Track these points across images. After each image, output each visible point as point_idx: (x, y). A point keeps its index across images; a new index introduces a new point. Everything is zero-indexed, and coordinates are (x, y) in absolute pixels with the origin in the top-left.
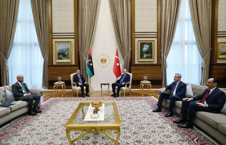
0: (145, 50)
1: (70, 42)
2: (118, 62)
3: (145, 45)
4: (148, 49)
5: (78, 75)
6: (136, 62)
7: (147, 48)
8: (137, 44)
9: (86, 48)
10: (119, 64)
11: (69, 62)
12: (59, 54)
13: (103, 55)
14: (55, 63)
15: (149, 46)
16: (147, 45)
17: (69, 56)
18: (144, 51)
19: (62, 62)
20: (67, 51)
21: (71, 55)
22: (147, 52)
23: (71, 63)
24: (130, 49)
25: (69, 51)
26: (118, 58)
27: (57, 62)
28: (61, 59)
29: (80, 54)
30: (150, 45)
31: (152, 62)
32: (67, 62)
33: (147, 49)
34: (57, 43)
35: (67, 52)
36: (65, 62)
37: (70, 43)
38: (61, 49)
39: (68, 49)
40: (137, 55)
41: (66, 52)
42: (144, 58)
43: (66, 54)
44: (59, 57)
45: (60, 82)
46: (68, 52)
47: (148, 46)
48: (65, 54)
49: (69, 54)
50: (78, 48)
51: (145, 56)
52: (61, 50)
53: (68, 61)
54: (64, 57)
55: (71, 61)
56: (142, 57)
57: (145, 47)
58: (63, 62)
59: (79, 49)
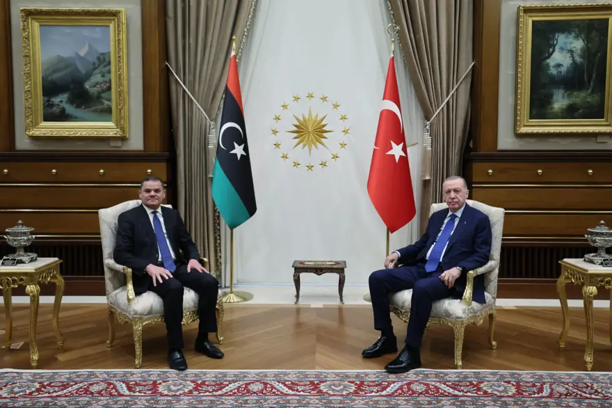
0: (563, 69)
1: (115, 14)
2: (400, 139)
3: (561, 39)
4: (578, 60)
5: (149, 211)
6: (506, 141)
7: (571, 52)
8: (512, 32)
9: (211, 53)
10: (404, 149)
11: (111, 134)
12: (51, 89)
13: (310, 96)
14: (27, 141)
15: (588, 40)
16: (577, 37)
17: (110, 100)
18: (553, 71)
19: (66, 134)
20: (95, 69)
21: (120, 94)
22: (573, 81)
23: (123, 139)
24: (467, 66)
25: (109, 72)
26: (395, 114)
27: (36, 132)
28: (63, 116)
29: (173, 87)
30: (594, 34)
31: (599, 140)
32: (95, 134)
33: (574, 62)
34: (36, 25)
35: (97, 78)
36: (84, 133)
37: (112, 26)
38: (61, 59)
39: (104, 61)
40: (511, 101)
41: (88, 76)
42: (555, 116)
43: (94, 91)
44: (48, 105)
45: (21, 262)
46: (106, 79)
47: (578, 44)
48: (87, 85)
49: (109, 88)
50: (166, 56)
51: (560, 101)
52: (61, 64)
53: (105, 127)
54: (78, 106)
55: (122, 129)
56: (540, 107)
57: (562, 49)
58: (72, 134)
59: (167, 58)
